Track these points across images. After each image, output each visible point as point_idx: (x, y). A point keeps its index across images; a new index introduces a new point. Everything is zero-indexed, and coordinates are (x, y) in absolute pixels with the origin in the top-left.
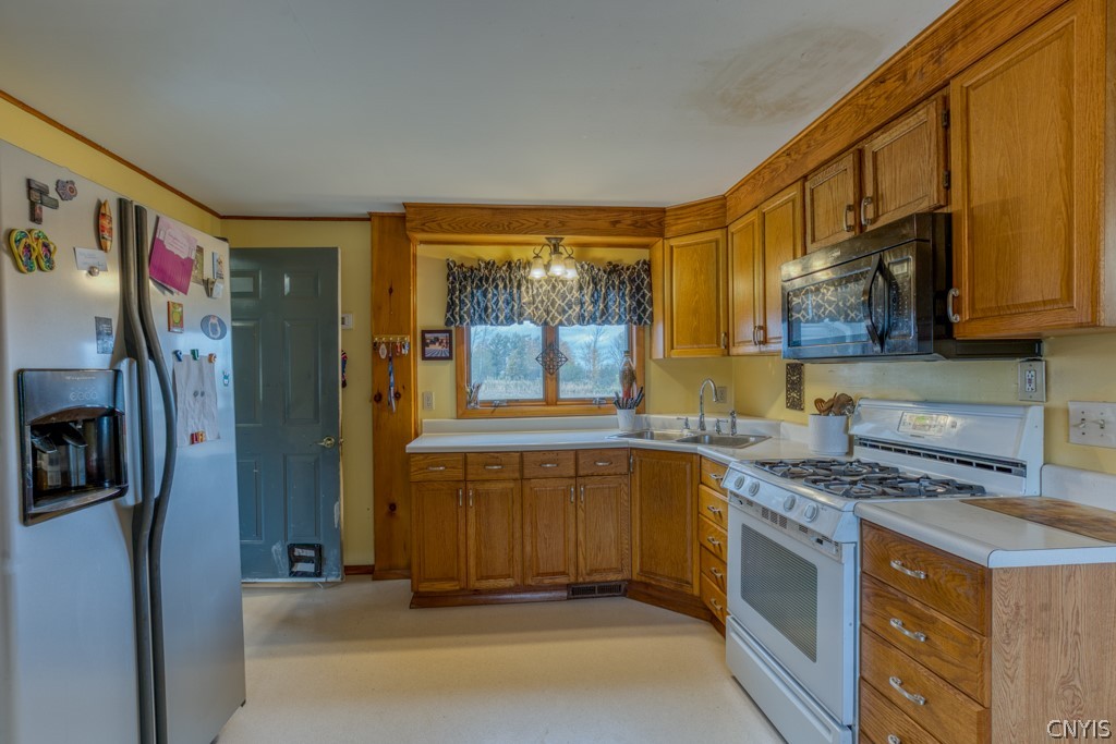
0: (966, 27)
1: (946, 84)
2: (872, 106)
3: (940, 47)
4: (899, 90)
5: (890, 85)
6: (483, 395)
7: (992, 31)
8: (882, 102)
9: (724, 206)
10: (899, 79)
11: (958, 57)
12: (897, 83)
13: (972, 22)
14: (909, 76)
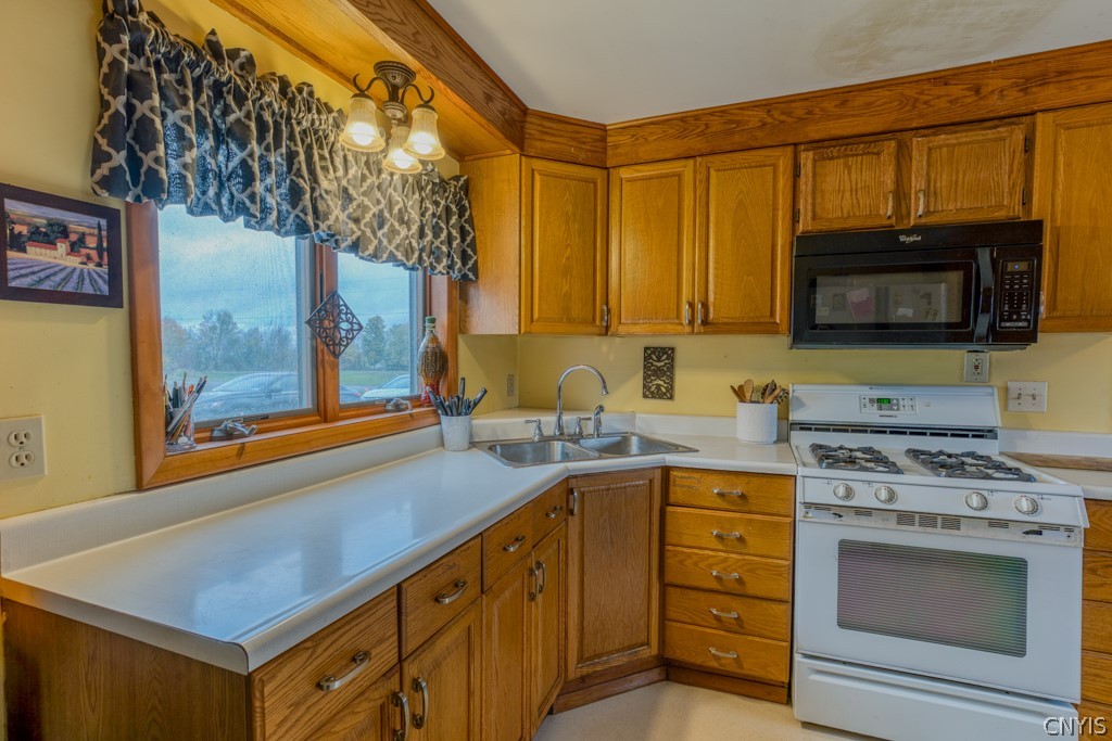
0: (1060, 73)
1: (1033, 113)
2: (926, 103)
3: (1028, 79)
4: (969, 100)
5: (956, 90)
6: (201, 410)
7: (1089, 88)
8: (943, 103)
9: (604, 139)
10: (969, 89)
11: (1049, 95)
12: (967, 93)
13: (1067, 73)
14: (984, 91)
